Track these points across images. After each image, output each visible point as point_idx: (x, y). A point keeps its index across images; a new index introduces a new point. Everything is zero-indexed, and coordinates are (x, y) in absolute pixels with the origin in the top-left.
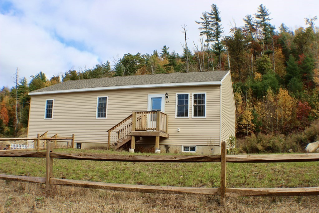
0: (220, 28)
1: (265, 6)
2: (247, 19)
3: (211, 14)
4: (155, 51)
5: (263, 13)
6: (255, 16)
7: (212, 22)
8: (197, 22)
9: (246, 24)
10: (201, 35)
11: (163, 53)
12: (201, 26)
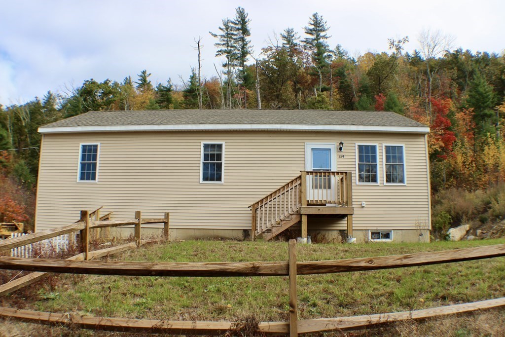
0: (247, 46)
1: (322, 16)
2: (286, 35)
3: (235, 24)
4: (128, 78)
5: (317, 27)
6: (304, 31)
7: (235, 35)
8: (212, 34)
9: (286, 42)
10: (217, 55)
11: (140, 82)
12: (217, 40)
